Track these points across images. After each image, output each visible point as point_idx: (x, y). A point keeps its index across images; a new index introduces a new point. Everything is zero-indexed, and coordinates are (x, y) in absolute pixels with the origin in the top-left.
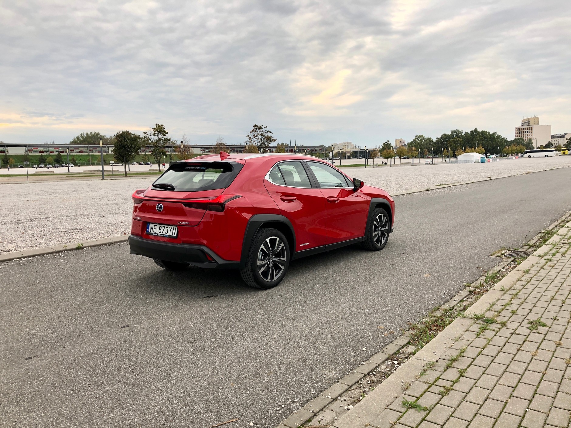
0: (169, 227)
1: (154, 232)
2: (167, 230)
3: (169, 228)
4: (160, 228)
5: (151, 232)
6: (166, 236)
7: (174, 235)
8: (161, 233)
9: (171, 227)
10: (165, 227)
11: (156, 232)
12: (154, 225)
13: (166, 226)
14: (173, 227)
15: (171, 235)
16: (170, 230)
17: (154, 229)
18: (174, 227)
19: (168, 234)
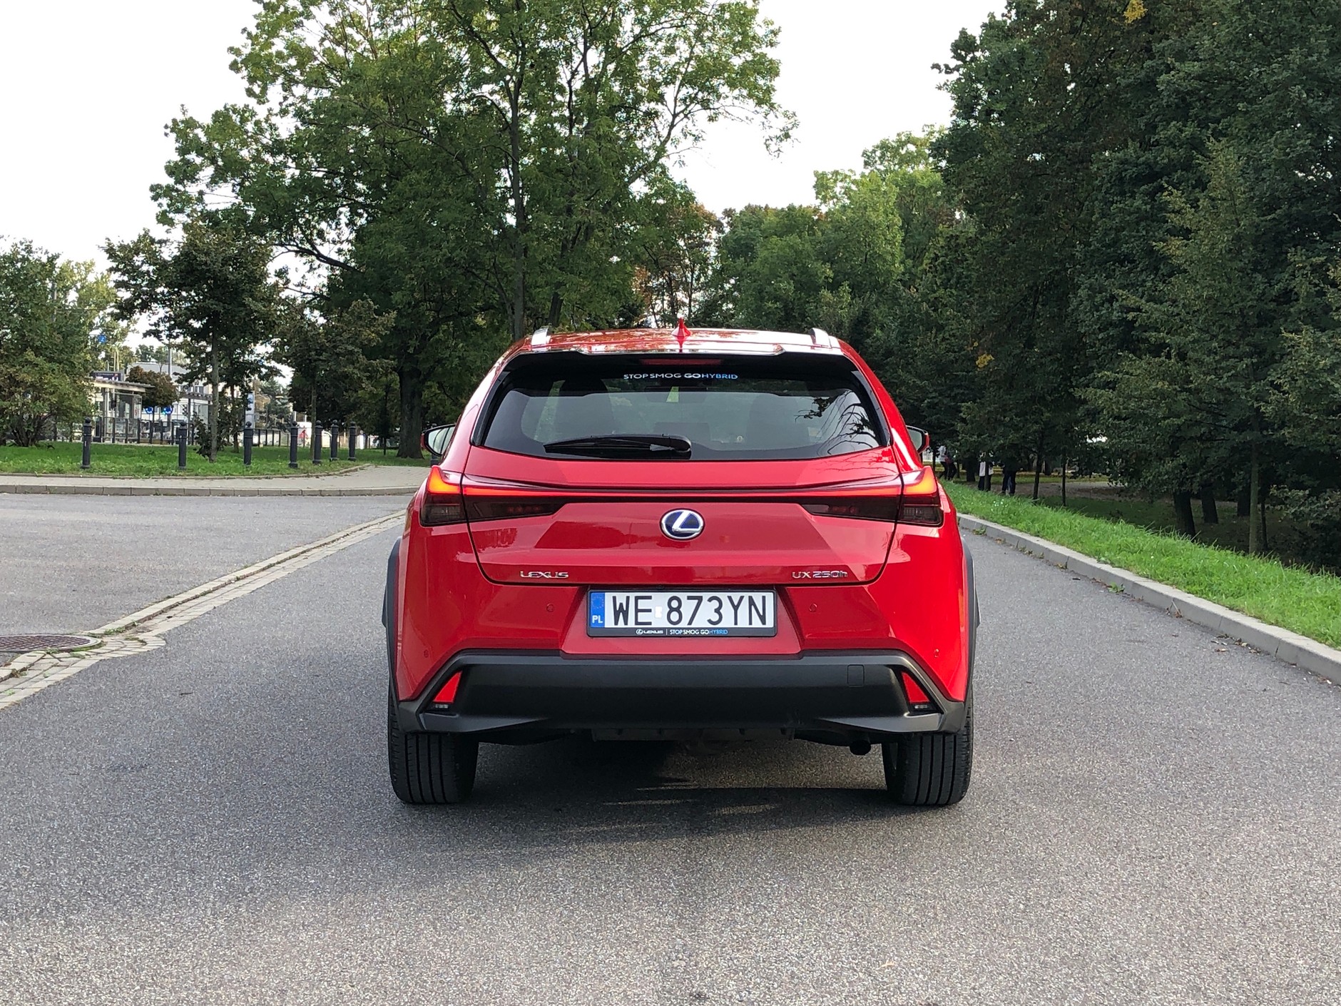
0: (723, 596)
1: (637, 623)
2: (718, 611)
3: (726, 603)
4: (675, 604)
5: (621, 624)
6: (719, 632)
7: (757, 623)
8: (684, 624)
9: (736, 596)
10: (700, 599)
11: (650, 623)
12: (632, 595)
13: (706, 595)
14: (746, 595)
15: (743, 623)
16: (736, 608)
17: (637, 611)
18: (757, 596)
19: (727, 622)
